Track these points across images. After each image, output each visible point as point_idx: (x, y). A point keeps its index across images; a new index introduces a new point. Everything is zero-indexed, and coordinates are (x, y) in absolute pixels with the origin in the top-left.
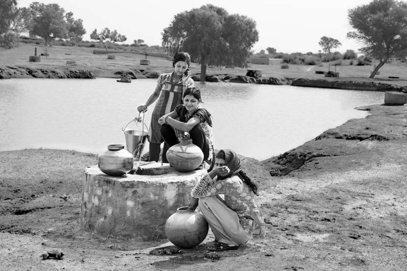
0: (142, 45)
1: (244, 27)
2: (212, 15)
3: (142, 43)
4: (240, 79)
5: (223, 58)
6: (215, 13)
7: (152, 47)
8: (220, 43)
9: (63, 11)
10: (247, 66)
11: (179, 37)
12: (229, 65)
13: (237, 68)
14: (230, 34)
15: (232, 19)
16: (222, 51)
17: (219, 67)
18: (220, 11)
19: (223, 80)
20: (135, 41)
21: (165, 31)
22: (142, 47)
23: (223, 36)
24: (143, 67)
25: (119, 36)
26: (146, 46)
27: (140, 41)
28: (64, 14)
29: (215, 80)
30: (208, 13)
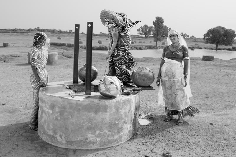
0: (194, 38)
1: (231, 33)
2: (220, 30)
3: (194, 37)
4: (229, 50)
5: (224, 42)
6: (221, 29)
7: (197, 38)
8: (223, 38)
9: (168, 27)
10: (232, 45)
11: (209, 36)
12: (226, 45)
13: (229, 46)
14: (226, 35)
15: (227, 30)
16: (224, 41)
17: (222, 46)
18: (223, 28)
19: (224, 50)
20: (191, 36)
21: (204, 35)
22: (194, 39)
23: (224, 36)
24: (197, 46)
25: (187, 35)
26: (195, 38)
27: (193, 36)
28: (168, 29)
29: (221, 50)
30: (219, 29)
